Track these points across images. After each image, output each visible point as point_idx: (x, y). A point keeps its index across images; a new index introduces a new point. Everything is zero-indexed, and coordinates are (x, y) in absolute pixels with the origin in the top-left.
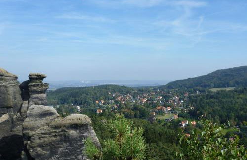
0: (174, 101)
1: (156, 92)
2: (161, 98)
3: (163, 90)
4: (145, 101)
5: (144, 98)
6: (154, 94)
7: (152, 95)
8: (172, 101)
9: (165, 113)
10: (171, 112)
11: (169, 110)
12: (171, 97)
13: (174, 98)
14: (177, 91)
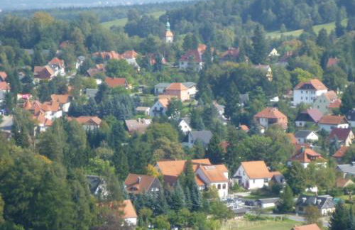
0: (301, 116)
1: (145, 49)
2: (187, 92)
3: (206, 34)
4: (50, 114)
5: (44, 96)
6: (132, 60)
7: (112, 71)
8: (283, 120)
9: (223, 213)
10: (269, 204)
11: (258, 184)
12: (270, 89)
13: (299, 97)
14: (321, 40)
